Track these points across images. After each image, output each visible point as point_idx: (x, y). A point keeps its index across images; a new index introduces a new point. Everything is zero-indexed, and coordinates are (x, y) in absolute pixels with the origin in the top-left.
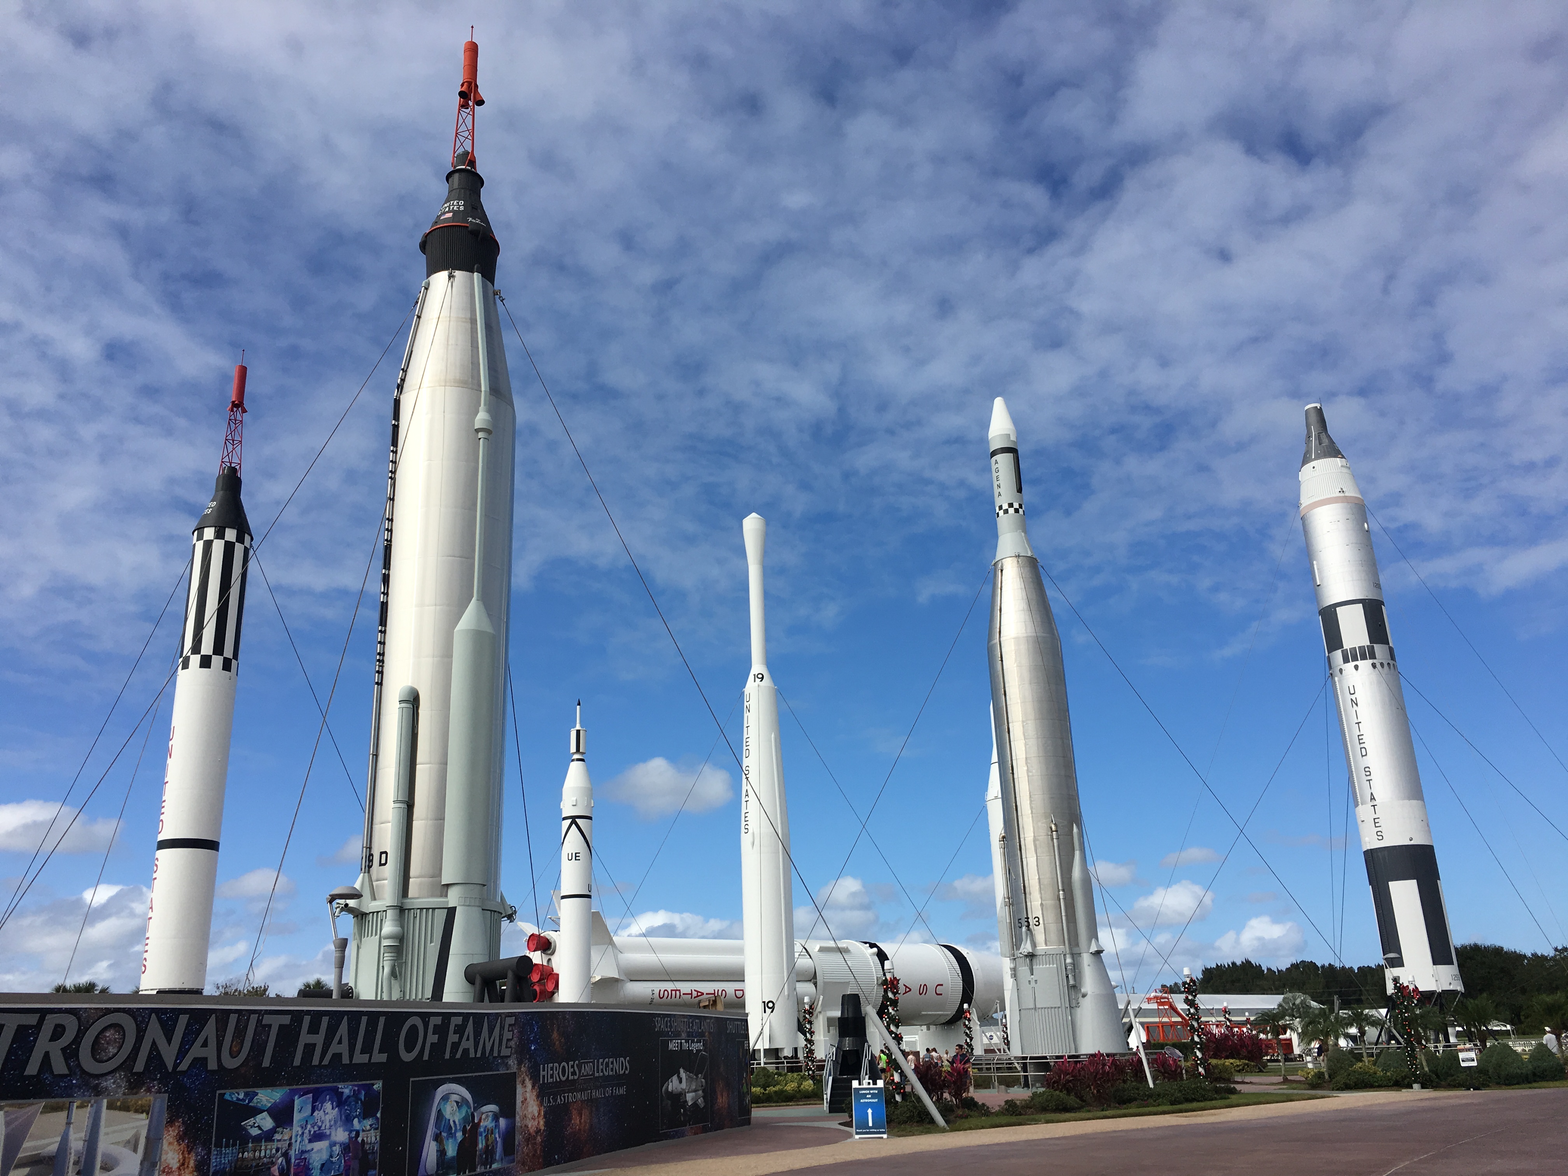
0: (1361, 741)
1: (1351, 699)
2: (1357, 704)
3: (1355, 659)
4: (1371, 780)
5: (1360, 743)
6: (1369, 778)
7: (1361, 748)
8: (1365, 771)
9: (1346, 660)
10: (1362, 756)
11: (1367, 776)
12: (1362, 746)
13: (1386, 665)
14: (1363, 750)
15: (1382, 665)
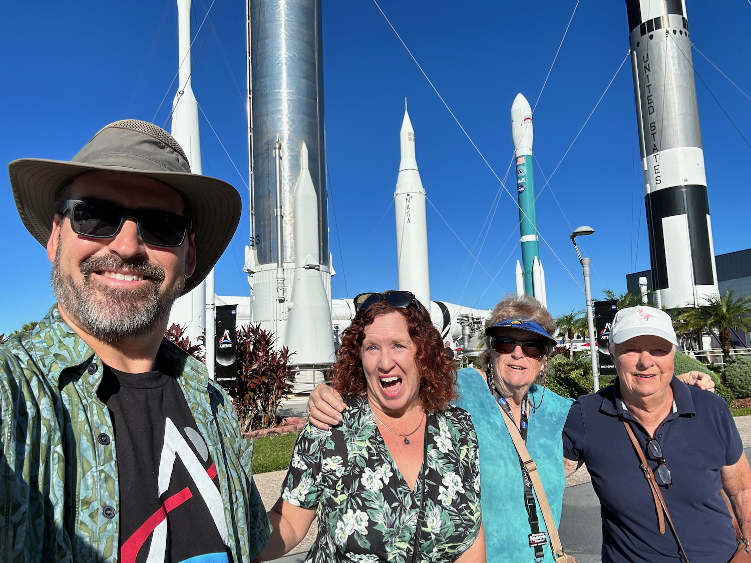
0: (650, 101)
1: (645, 67)
2: (649, 70)
3: (651, 30)
4: (655, 133)
5: (649, 103)
6: (653, 132)
7: (649, 108)
8: (651, 127)
9: (643, 33)
10: (650, 114)
11: (651, 130)
12: (650, 105)
13: (678, 32)
14: (651, 109)
15: (675, 32)
